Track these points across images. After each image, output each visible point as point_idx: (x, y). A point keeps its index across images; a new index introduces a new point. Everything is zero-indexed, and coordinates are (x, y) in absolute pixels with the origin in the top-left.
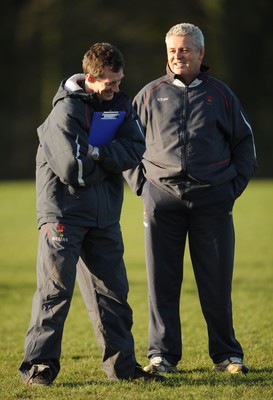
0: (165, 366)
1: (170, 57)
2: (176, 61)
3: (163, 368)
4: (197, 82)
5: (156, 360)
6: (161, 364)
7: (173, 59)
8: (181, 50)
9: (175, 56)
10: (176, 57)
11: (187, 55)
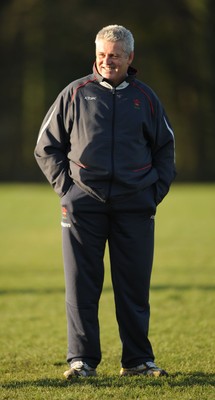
0: (86, 370)
1: (98, 61)
2: (104, 65)
3: (84, 373)
4: (125, 85)
5: (77, 365)
6: (82, 368)
7: (101, 63)
8: (111, 56)
9: (105, 60)
10: (105, 62)
11: (116, 61)
